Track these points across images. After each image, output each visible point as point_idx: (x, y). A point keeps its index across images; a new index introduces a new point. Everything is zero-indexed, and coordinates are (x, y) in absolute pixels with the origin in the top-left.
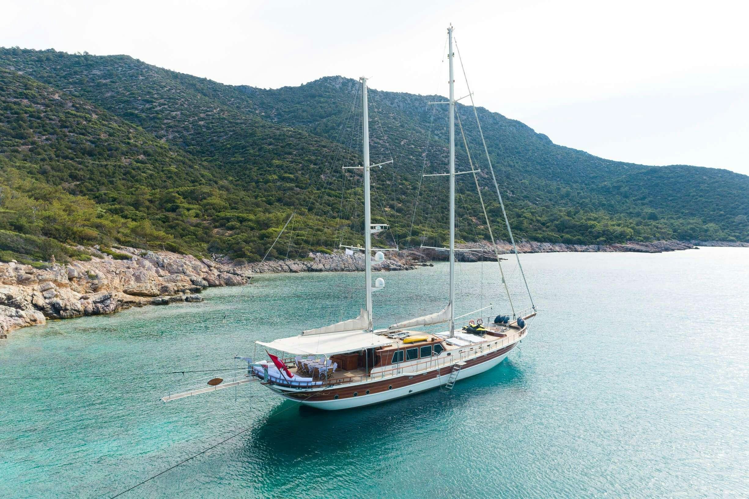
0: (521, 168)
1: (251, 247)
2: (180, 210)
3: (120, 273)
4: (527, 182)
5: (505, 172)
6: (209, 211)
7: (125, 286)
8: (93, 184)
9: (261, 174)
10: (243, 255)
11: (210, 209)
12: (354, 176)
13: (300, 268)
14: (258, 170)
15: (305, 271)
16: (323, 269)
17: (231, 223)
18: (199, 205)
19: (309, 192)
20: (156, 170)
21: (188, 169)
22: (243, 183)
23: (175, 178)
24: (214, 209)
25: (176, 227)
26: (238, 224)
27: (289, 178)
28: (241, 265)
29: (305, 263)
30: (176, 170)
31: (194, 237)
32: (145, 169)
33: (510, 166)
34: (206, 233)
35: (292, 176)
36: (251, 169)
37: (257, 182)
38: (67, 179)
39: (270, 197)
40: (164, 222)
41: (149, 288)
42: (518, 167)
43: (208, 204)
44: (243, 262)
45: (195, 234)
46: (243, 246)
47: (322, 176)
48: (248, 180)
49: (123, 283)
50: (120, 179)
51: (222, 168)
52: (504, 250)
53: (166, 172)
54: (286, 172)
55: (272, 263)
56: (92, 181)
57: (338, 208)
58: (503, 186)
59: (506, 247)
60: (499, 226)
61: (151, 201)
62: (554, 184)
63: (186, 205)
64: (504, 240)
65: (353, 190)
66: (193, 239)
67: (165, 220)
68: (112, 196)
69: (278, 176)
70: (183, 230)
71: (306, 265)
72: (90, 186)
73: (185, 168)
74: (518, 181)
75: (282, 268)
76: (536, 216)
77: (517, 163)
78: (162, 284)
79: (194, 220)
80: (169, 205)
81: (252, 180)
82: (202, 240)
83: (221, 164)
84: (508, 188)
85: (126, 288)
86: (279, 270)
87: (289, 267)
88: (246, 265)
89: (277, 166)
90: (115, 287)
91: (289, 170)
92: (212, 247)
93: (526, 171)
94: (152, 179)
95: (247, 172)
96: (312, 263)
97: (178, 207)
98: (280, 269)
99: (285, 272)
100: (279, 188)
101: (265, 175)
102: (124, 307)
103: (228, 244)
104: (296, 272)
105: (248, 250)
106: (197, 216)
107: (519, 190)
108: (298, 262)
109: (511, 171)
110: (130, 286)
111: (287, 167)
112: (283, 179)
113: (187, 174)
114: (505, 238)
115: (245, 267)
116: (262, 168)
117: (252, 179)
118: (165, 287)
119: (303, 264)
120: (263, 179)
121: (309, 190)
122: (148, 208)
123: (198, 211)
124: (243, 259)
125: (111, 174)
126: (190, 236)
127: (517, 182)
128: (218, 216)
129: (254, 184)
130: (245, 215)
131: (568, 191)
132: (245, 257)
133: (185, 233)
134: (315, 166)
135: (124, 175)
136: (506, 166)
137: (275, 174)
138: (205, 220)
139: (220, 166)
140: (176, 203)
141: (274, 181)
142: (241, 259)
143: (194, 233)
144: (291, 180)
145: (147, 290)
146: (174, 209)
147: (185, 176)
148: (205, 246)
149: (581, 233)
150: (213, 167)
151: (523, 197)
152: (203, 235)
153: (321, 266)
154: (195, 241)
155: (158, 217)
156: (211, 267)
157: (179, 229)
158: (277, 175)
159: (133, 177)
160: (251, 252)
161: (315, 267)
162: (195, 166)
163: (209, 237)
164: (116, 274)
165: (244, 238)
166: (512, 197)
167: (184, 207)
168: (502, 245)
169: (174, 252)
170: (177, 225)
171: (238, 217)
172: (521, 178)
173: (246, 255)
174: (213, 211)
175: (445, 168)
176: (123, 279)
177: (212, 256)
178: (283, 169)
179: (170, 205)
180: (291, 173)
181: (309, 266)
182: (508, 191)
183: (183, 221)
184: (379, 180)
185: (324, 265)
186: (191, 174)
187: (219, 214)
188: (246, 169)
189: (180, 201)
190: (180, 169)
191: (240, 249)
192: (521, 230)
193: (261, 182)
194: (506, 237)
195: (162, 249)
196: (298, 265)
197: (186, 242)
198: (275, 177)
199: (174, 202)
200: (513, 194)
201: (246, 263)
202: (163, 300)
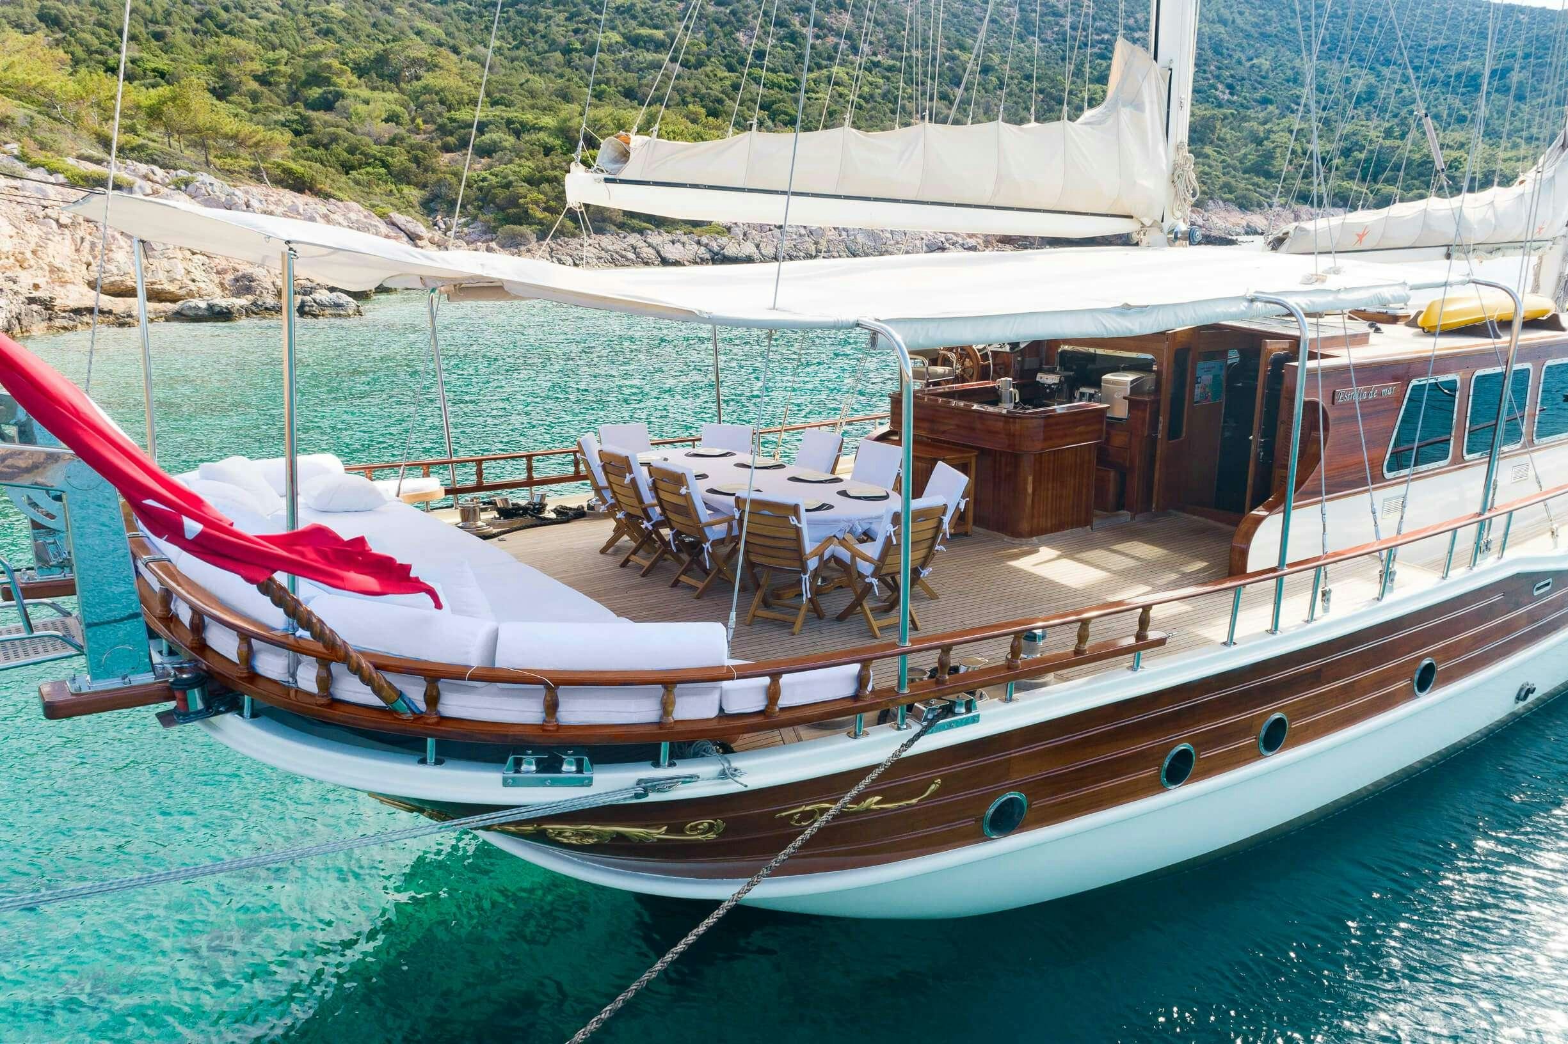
0: (1248, 28)
1: (545, 194)
2: (346, 102)
3: (74, 224)
4: (1265, 63)
5: (1210, 38)
6: (429, 108)
7: (93, 267)
8: (104, 38)
9: (576, 31)
10: (524, 218)
11: (433, 102)
12: (826, 36)
13: (690, 255)
14: (567, 19)
15: (703, 261)
16: (757, 255)
17: (487, 136)
18: (401, 91)
19: (707, 76)
20: (288, 12)
21: (380, 14)
22: (528, 54)
23: (341, 32)
24: (442, 102)
25: (331, 143)
26: (509, 140)
27: (651, 39)
28: (517, 245)
29: (704, 240)
30: (344, 14)
31: (383, 171)
32: (258, 10)
33: (1224, 22)
34: (417, 160)
35: (659, 34)
36: (549, 18)
37: (567, 51)
38: (32, 25)
39: (603, 86)
40: (297, 133)
41: (179, 273)
42: (1242, 25)
43: (427, 89)
44: (522, 235)
45: (385, 165)
46: (522, 191)
47: (740, 35)
48: (542, 45)
49: (86, 256)
50: (184, 30)
51: (474, 17)
52: (1229, 225)
53: (317, 19)
54: (642, 24)
55: (606, 241)
56: (101, 31)
57: (786, 114)
58: (1205, 72)
59: (1233, 220)
60: (1210, 166)
61: (262, 80)
62: (1333, 67)
63: (365, 93)
64: (1225, 201)
65: (825, 71)
66: (379, 177)
67: (301, 128)
68: (153, 65)
69: (623, 35)
70: (352, 150)
71: (706, 246)
72: (96, 42)
73: (370, 9)
74: (1243, 59)
75: (638, 255)
76: (1302, 142)
77: (1241, 13)
78: (235, 270)
79: (387, 130)
80: (315, 92)
81: (553, 45)
82: (402, 177)
83: (472, 8)
84: (1218, 77)
85: (94, 274)
86: (627, 260)
87: (658, 252)
88: (533, 244)
89: (618, 8)
90: (50, 265)
91: (652, 19)
92: (435, 198)
93: (1264, 36)
94: (274, 31)
95: (541, 27)
96: (723, 240)
97: (340, 96)
98: (631, 256)
99: (647, 264)
100: (627, 66)
101: (586, 31)
102: (58, 323)
103: (480, 189)
104: (677, 263)
105: (536, 203)
106: (392, 118)
107: (1247, 83)
108: (684, 238)
109: (1225, 36)
110: (111, 267)
111: (645, 11)
112: (635, 41)
113: (374, 25)
114: (1227, 196)
115: (529, 251)
116: (579, 14)
117: (554, 42)
118: (244, 276)
119: (699, 243)
120: (582, 43)
121: (708, 69)
122: (255, 97)
123: (398, 109)
124: (525, 229)
125: (159, 17)
126: (370, 169)
127: (1239, 62)
128: (452, 120)
129: (558, 55)
130: (529, 117)
131: (1370, 86)
132: (530, 224)
133: (355, 159)
134: (722, 9)
135: (197, 21)
136: (1213, 22)
137: (613, 28)
138: (417, 131)
139: (469, 13)
140: (335, 85)
141: (611, 49)
142: (517, 228)
143: (382, 161)
144: (659, 46)
145: (172, 281)
146: (326, 105)
147: (370, 30)
148: (414, 194)
149: (1423, 182)
150: (449, 15)
151: (1256, 101)
152: (408, 164)
153: (749, 249)
154: (386, 182)
155: (281, 117)
156: (420, 238)
157: (339, 149)
158: (619, 33)
159: (222, 26)
160: (545, 210)
161: (731, 251)
162: (398, 10)
163: (426, 170)
164: (60, 226)
165: (525, 171)
166: (1228, 101)
167: (356, 97)
168: (1223, 214)
169: (301, 191)
170: (335, 139)
171: (509, 122)
172: (1251, 53)
173: (532, 217)
174: (439, 108)
175: (1057, 24)
176: (87, 245)
177: (435, 224)
178: (634, 17)
179: (320, 91)
180: (656, 27)
181: (716, 249)
182: (1220, 86)
183: (351, 130)
184: (891, 46)
185: (758, 246)
186: (387, 27)
187: (454, 114)
188: (536, 18)
189: (345, 81)
190: (355, 13)
191: (513, 201)
192: (1268, 175)
193: (576, 50)
194: (1231, 193)
195: (260, 180)
196: (684, 244)
197: (357, 183)
198: (615, 37)
199: (327, 81)
200: (1232, 94)
201: (533, 238)
202: (211, 307)
